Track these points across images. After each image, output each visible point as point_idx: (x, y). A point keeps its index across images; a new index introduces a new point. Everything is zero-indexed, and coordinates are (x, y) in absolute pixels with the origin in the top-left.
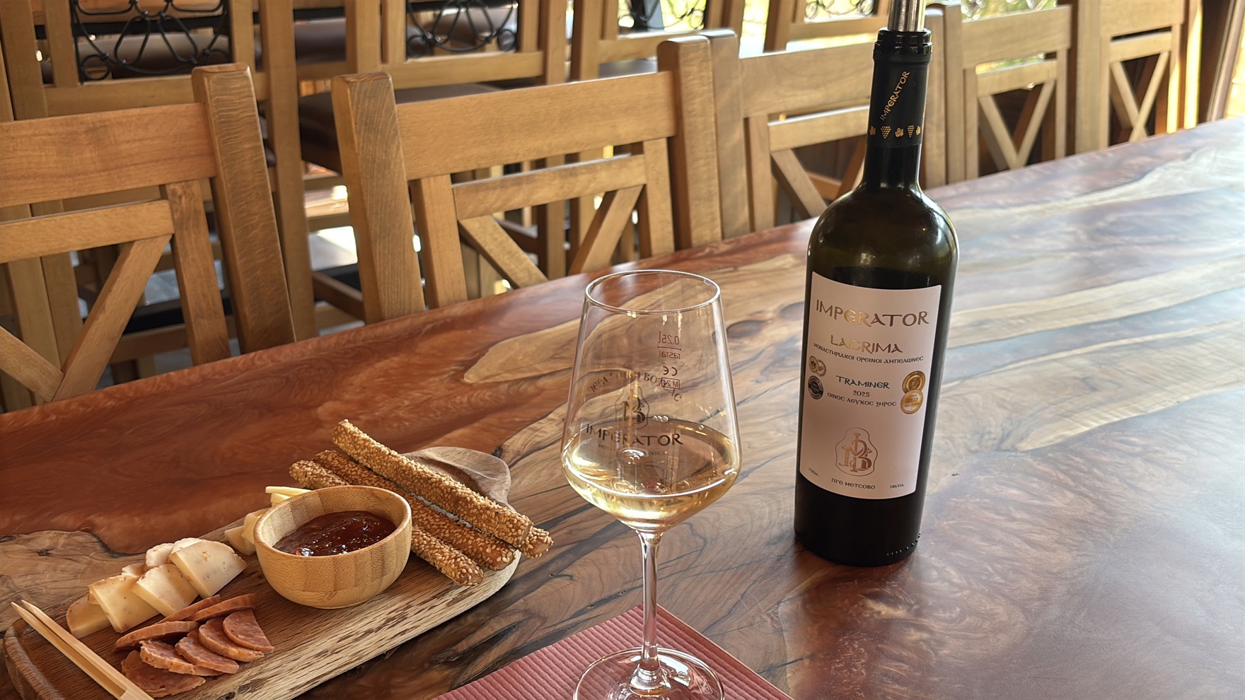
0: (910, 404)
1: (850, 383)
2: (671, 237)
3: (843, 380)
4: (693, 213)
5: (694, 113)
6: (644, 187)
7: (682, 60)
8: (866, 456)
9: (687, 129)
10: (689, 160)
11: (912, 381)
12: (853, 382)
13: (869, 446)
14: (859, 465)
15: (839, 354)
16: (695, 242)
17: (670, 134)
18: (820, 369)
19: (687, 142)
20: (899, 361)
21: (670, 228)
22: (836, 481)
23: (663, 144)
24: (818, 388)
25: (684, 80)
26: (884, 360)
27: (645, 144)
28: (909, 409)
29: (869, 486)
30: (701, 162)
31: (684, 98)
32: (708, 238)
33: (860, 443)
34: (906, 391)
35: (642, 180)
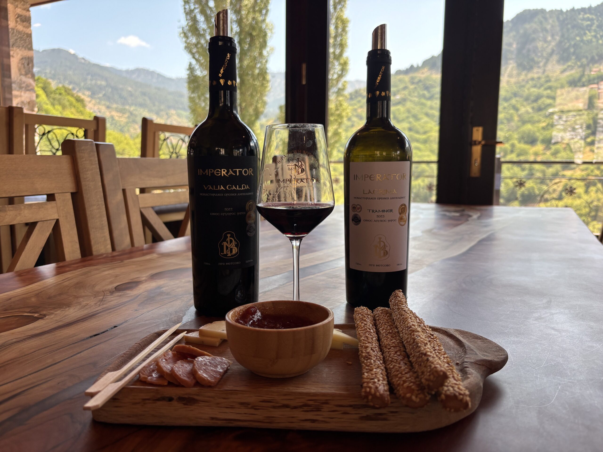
0: (402, 220)
1: (374, 212)
2: (79, 251)
3: (371, 211)
4: (92, 236)
5: (88, 179)
6: (57, 221)
7: (77, 150)
8: (385, 249)
9: (84, 188)
10: (87, 206)
11: (402, 209)
12: (376, 211)
13: (386, 244)
14: (382, 254)
15: (368, 198)
16: (95, 253)
17: (73, 191)
18: (358, 209)
19: (85, 195)
20: (396, 198)
21: (78, 246)
22: (371, 265)
23: (69, 196)
24: (358, 219)
25: (79, 161)
26: (390, 198)
27: (56, 195)
28: (402, 223)
29: (387, 265)
30: (95, 207)
31: (81, 170)
32: (103, 251)
33: (382, 243)
34: (400, 214)
35: (56, 217)
